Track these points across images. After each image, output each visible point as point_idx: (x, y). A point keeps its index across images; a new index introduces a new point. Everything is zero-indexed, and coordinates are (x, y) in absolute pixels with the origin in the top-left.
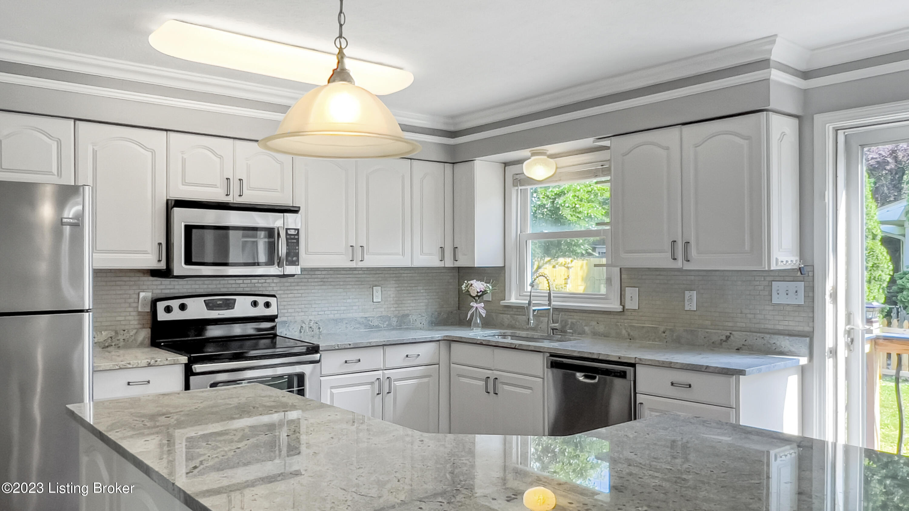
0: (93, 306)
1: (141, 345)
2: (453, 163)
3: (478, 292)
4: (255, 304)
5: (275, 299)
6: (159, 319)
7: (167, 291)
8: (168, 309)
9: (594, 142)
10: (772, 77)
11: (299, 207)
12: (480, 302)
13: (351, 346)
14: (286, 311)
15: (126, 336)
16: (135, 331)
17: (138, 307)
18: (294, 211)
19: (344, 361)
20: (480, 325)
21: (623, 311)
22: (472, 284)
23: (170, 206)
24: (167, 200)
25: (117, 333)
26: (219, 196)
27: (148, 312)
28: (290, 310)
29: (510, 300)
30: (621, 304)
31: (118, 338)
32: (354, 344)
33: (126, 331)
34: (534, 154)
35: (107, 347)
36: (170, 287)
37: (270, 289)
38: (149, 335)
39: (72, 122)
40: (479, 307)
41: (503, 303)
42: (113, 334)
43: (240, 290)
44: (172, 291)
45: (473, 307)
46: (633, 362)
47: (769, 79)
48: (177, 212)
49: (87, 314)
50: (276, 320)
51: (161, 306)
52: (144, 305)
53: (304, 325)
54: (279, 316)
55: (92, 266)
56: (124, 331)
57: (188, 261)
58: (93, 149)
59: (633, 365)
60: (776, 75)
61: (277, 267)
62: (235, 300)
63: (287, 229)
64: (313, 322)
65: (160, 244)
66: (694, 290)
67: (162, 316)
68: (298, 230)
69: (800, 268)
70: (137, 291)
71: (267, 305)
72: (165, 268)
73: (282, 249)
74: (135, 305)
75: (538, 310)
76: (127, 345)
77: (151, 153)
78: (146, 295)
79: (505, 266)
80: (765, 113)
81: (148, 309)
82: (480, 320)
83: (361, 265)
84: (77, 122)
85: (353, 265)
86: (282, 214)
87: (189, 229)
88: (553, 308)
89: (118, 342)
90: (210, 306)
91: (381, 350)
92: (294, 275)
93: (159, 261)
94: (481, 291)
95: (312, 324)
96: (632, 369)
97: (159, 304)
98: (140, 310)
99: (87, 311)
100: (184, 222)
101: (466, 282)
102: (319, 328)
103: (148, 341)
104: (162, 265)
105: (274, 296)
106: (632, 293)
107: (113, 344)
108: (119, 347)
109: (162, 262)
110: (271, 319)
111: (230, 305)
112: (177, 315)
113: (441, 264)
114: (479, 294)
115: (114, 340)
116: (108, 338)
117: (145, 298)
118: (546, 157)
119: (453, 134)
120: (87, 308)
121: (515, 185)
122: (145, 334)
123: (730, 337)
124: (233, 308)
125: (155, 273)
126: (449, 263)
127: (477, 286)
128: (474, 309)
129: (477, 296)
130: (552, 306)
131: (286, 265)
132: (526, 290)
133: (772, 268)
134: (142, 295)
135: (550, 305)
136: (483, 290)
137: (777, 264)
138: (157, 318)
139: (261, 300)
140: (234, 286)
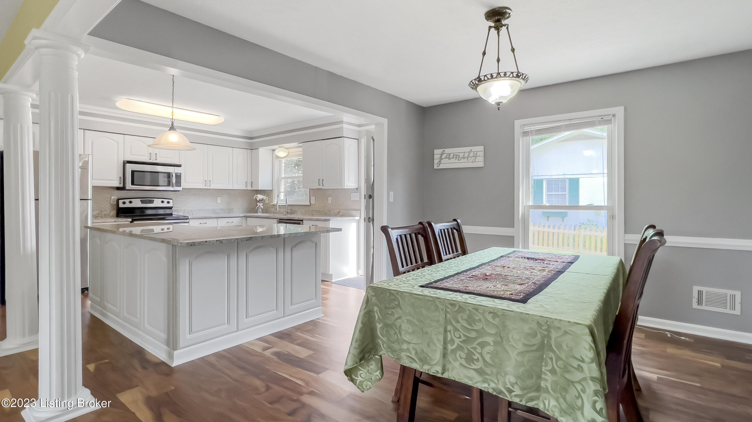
0: (92, 198)
1: (112, 217)
2: (252, 149)
3: (260, 199)
4: (163, 202)
5: (172, 200)
6: (120, 207)
7: (124, 196)
8: (124, 203)
9: (298, 144)
10: (344, 127)
11: (181, 165)
12: (261, 203)
13: (202, 218)
14: (177, 205)
15: (105, 213)
16: (109, 211)
17: (110, 202)
18: (179, 166)
19: (200, 223)
20: (261, 212)
21: (310, 205)
22: (258, 196)
23: (125, 163)
24: (124, 161)
25: (101, 212)
26: (147, 160)
27: (115, 204)
28: (179, 205)
29: (274, 202)
30: (310, 202)
31: (102, 214)
32: (203, 217)
33: (105, 211)
34: (280, 147)
35: (97, 217)
36: (125, 194)
37: (170, 196)
38: (116, 213)
39: (83, 130)
40: (260, 205)
41: (271, 204)
42: (100, 212)
43: (156, 197)
44: (126, 196)
45: (258, 205)
46: (302, 219)
47: (343, 127)
48: (128, 165)
49: (90, 201)
50: (172, 209)
51: (121, 202)
52: (113, 201)
53: (185, 211)
54: (173, 207)
55: (92, 185)
56: (104, 211)
57: (133, 183)
58: (92, 141)
59: (302, 220)
60: (345, 126)
61: (171, 187)
62: (154, 200)
63: (176, 173)
64: (189, 210)
65: (120, 177)
66: (331, 197)
67: (121, 205)
68: (181, 173)
69: (357, 188)
70: (111, 196)
71: (168, 202)
72: (122, 186)
73: (174, 180)
74: (110, 201)
75: (281, 205)
76: (106, 216)
77: (117, 143)
78: (114, 198)
79: (272, 190)
80: (343, 138)
81: (115, 203)
82: (261, 210)
83: (209, 188)
84: (85, 130)
85: (206, 188)
86: (174, 167)
87: (133, 172)
88: (288, 205)
89: (102, 215)
90: (142, 202)
91: (216, 220)
92: (179, 191)
93: (120, 184)
94: (261, 199)
95: (189, 211)
96: (302, 222)
97: (120, 201)
98: (111, 203)
99: (90, 200)
100: (131, 169)
101: (256, 195)
102: (192, 213)
103: (115, 215)
104: (121, 185)
105: (172, 199)
106: (313, 198)
107: (99, 216)
108: (102, 217)
109: (121, 184)
110: (171, 208)
111: (152, 202)
112: (128, 205)
113: (246, 189)
114: (261, 200)
115: (100, 214)
116: (97, 214)
117: (114, 199)
118: (284, 149)
119: (251, 138)
120: (90, 198)
121: (276, 158)
122: (114, 212)
123: (340, 212)
124: (153, 203)
125: (118, 189)
126: (249, 188)
127: (260, 197)
128: (259, 206)
129: (260, 200)
130: (287, 204)
131: (175, 186)
132: (280, 199)
133: (345, 188)
134: (112, 197)
135: (286, 204)
136: (262, 198)
137: (347, 187)
138: (119, 206)
139: (166, 201)
140: (154, 195)
